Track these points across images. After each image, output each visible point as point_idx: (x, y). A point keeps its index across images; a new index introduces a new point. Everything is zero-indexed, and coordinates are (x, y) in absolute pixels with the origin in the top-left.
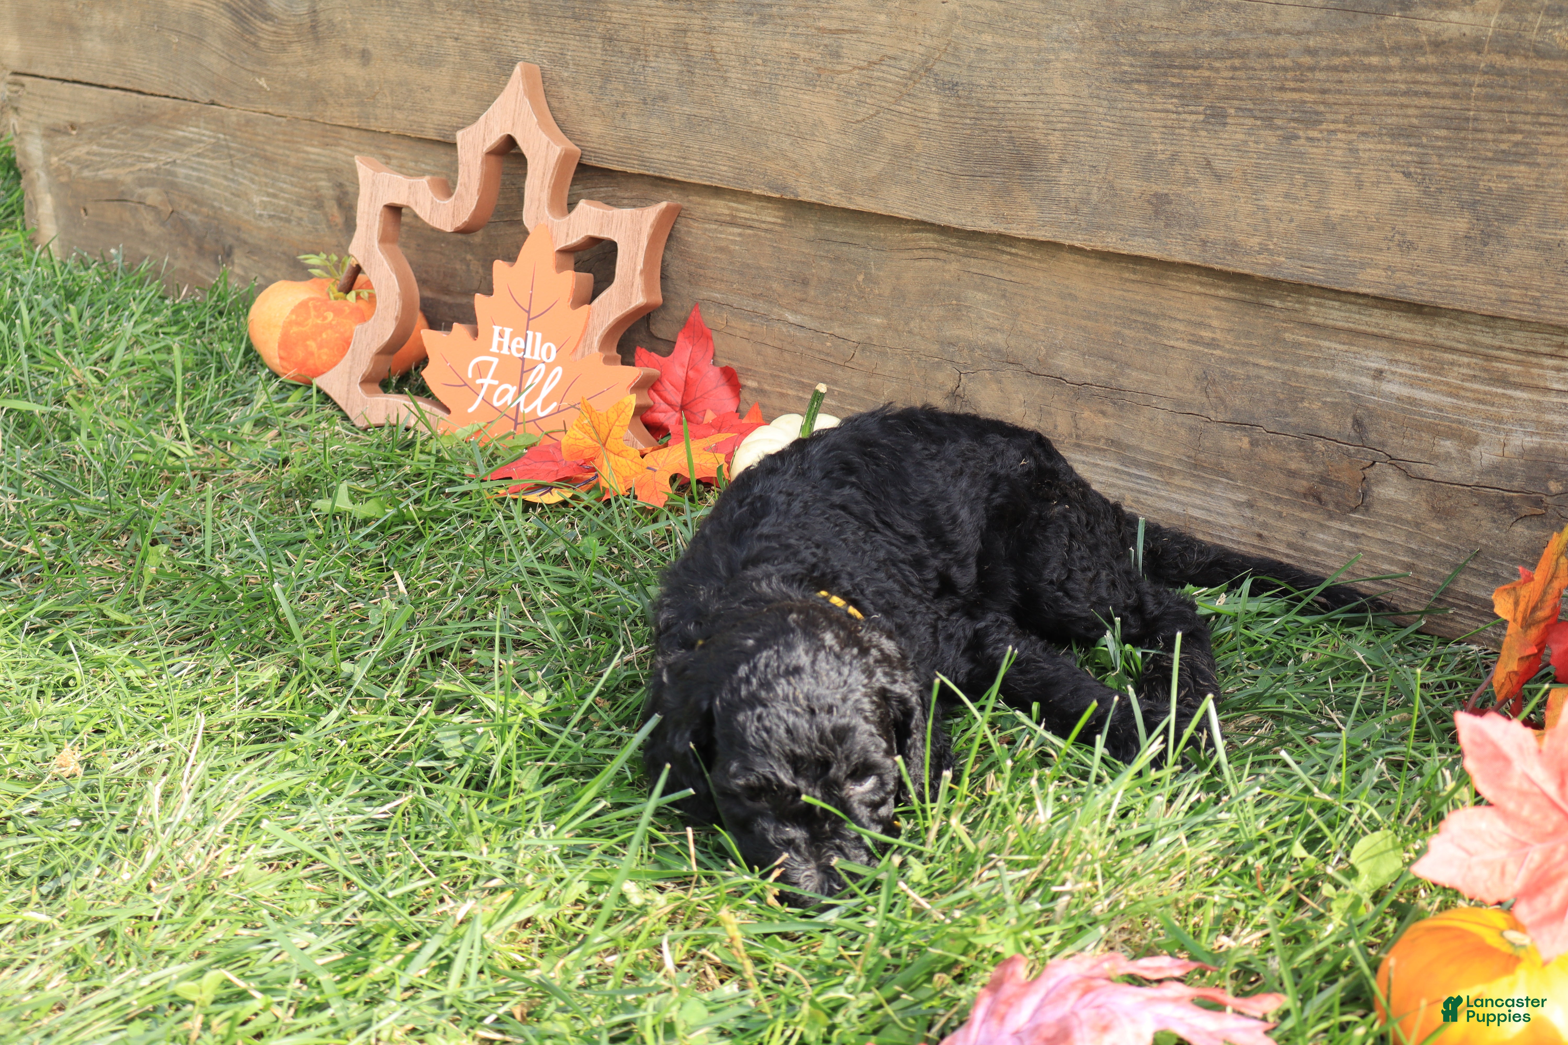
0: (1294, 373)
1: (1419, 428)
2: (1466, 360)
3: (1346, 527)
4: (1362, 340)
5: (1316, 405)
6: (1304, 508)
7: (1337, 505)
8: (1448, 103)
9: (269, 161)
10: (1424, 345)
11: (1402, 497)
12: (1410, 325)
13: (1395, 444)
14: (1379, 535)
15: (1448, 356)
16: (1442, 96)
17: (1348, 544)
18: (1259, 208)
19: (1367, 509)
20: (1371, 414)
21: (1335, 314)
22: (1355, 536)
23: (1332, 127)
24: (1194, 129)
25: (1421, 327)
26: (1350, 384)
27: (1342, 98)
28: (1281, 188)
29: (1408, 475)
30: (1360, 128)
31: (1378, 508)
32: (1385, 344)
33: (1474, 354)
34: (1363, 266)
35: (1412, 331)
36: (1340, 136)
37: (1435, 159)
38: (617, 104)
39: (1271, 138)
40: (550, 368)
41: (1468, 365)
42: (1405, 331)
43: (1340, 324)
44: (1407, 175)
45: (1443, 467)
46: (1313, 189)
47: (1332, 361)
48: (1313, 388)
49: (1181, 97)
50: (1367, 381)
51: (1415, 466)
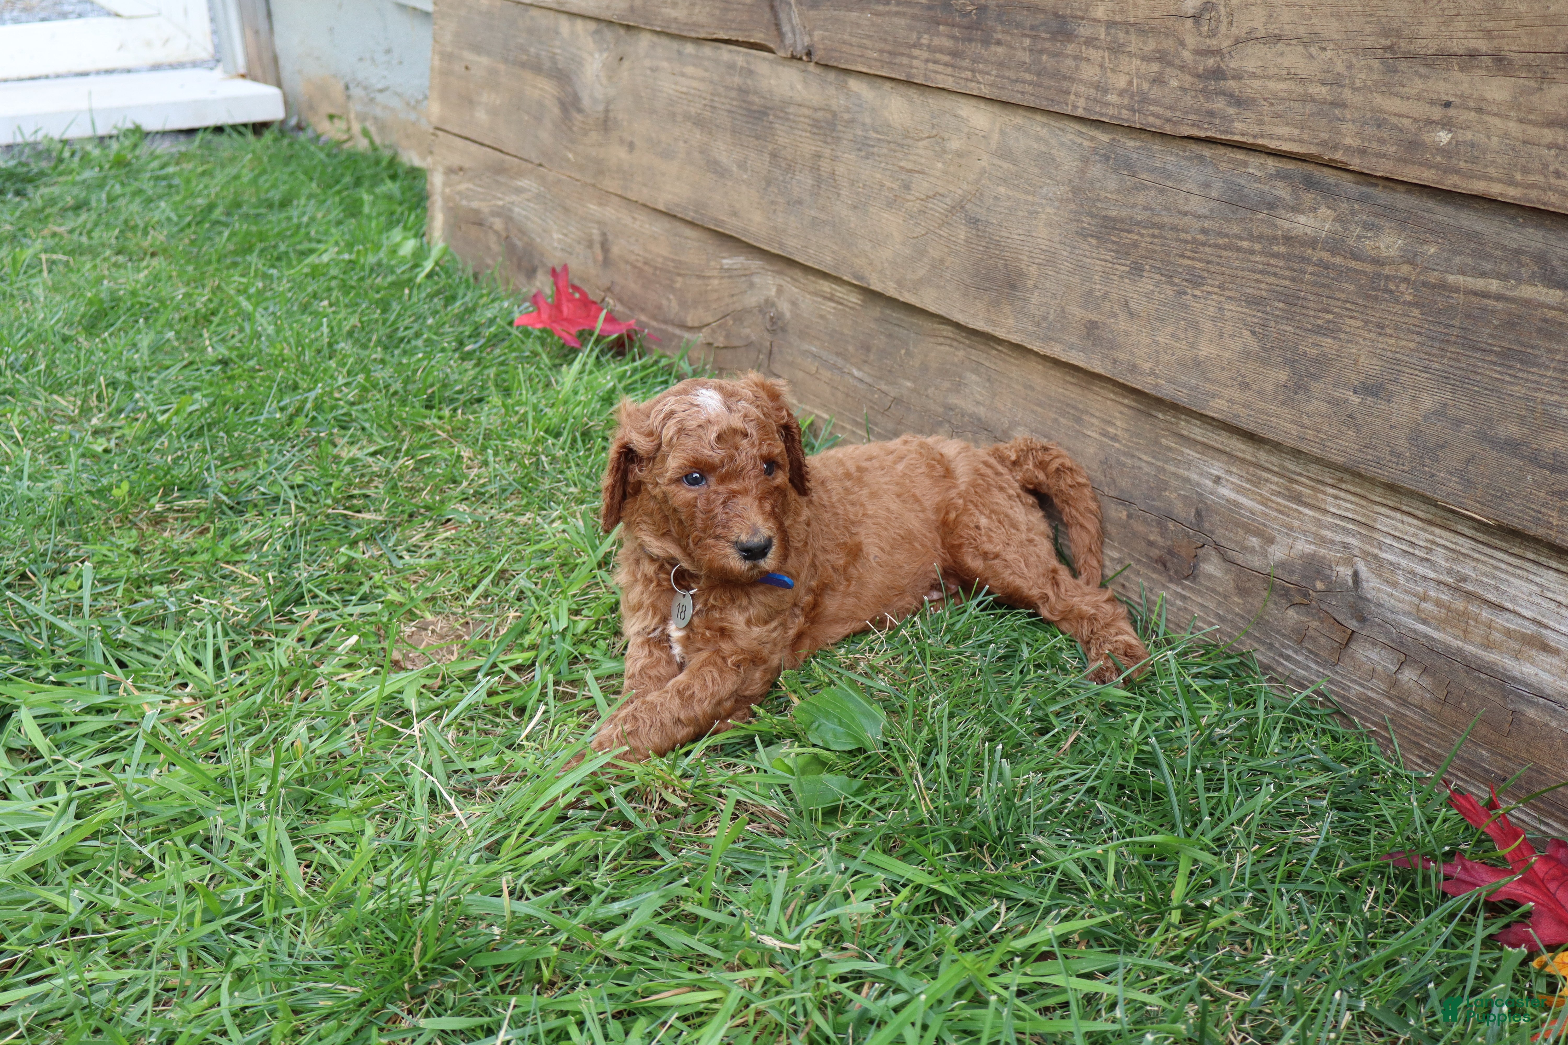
0: (1164, 470)
1: (1237, 524)
2: (1276, 479)
3: (1179, 590)
4: (1211, 453)
5: (1173, 496)
6: (1154, 570)
7: (1176, 572)
8: (1287, 283)
9: (567, 210)
10: (1251, 463)
11: (1219, 574)
12: (1243, 447)
13: (1221, 534)
14: (1199, 600)
15: (1265, 475)
16: (1284, 278)
17: (1179, 603)
18: (1154, 341)
19: (1195, 578)
20: (1208, 508)
21: (1197, 430)
22: (1184, 598)
23: (1210, 289)
24: (1121, 277)
25: (1251, 450)
26: (1198, 484)
27: (1220, 269)
28: (1170, 329)
29: (1226, 559)
30: (1228, 293)
31: (1202, 579)
32: (1225, 458)
33: (1282, 476)
34: (1214, 396)
35: (1244, 452)
36: (1214, 297)
37: (1273, 324)
38: (772, 202)
39: (1169, 291)
41: (1277, 484)
42: (1240, 450)
43: (1199, 438)
44: (1253, 333)
45: (1249, 557)
46: (1190, 334)
47: (1189, 464)
48: (1173, 482)
49: (1117, 252)
50: (1209, 483)
51: (1230, 553)
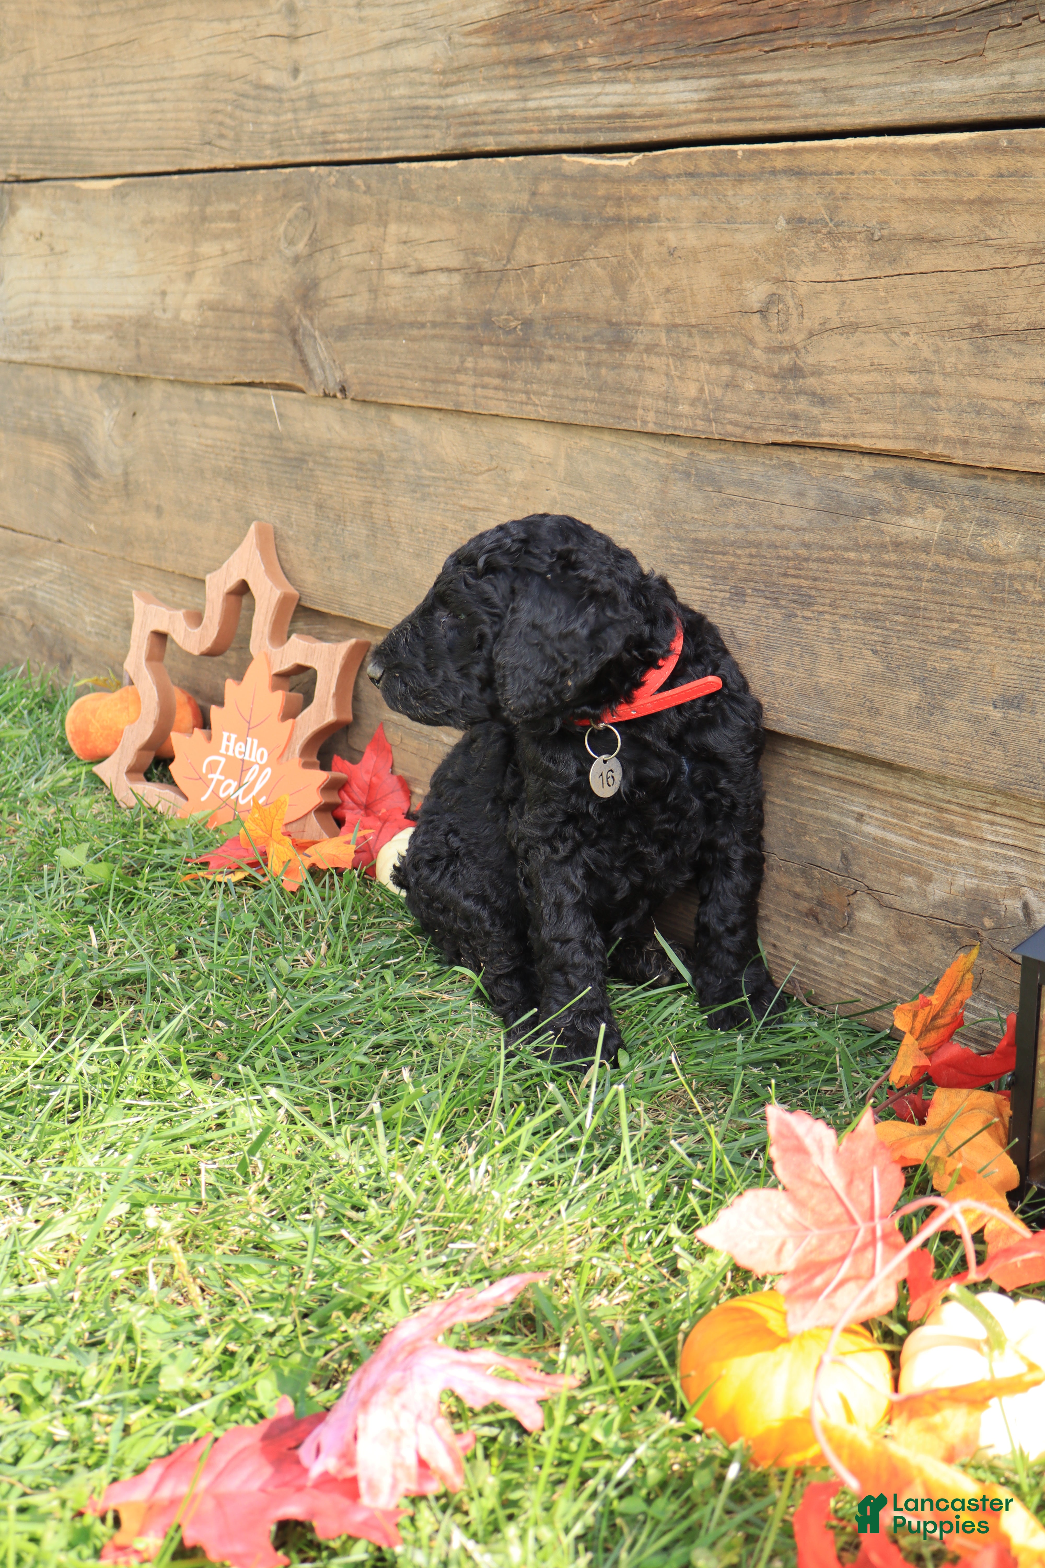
0: (801, 812)
1: (889, 864)
2: (924, 810)
3: (837, 944)
4: (848, 788)
5: (815, 840)
6: (806, 925)
7: (830, 924)
8: (904, 594)
9: (96, 589)
10: (893, 795)
11: (877, 922)
12: (883, 778)
13: (872, 877)
14: (860, 953)
15: (911, 806)
16: (899, 588)
17: (838, 958)
18: (770, 673)
19: (851, 930)
20: (854, 849)
21: (830, 764)
22: (843, 952)
23: (821, 609)
24: (722, 605)
25: (891, 780)
26: (839, 824)
27: (828, 585)
28: (784, 657)
29: (881, 904)
30: (841, 611)
31: (859, 930)
32: (865, 792)
33: (929, 806)
34: (843, 726)
35: (884, 783)
36: (827, 616)
37: (895, 640)
38: (325, 559)
39: (777, 615)
40: (262, 768)
41: (925, 815)
42: (880, 782)
43: (833, 773)
44: (875, 652)
45: (906, 898)
46: (807, 660)
47: (826, 805)
48: (812, 825)
49: (713, 577)
50: (852, 822)
51: (886, 897)
